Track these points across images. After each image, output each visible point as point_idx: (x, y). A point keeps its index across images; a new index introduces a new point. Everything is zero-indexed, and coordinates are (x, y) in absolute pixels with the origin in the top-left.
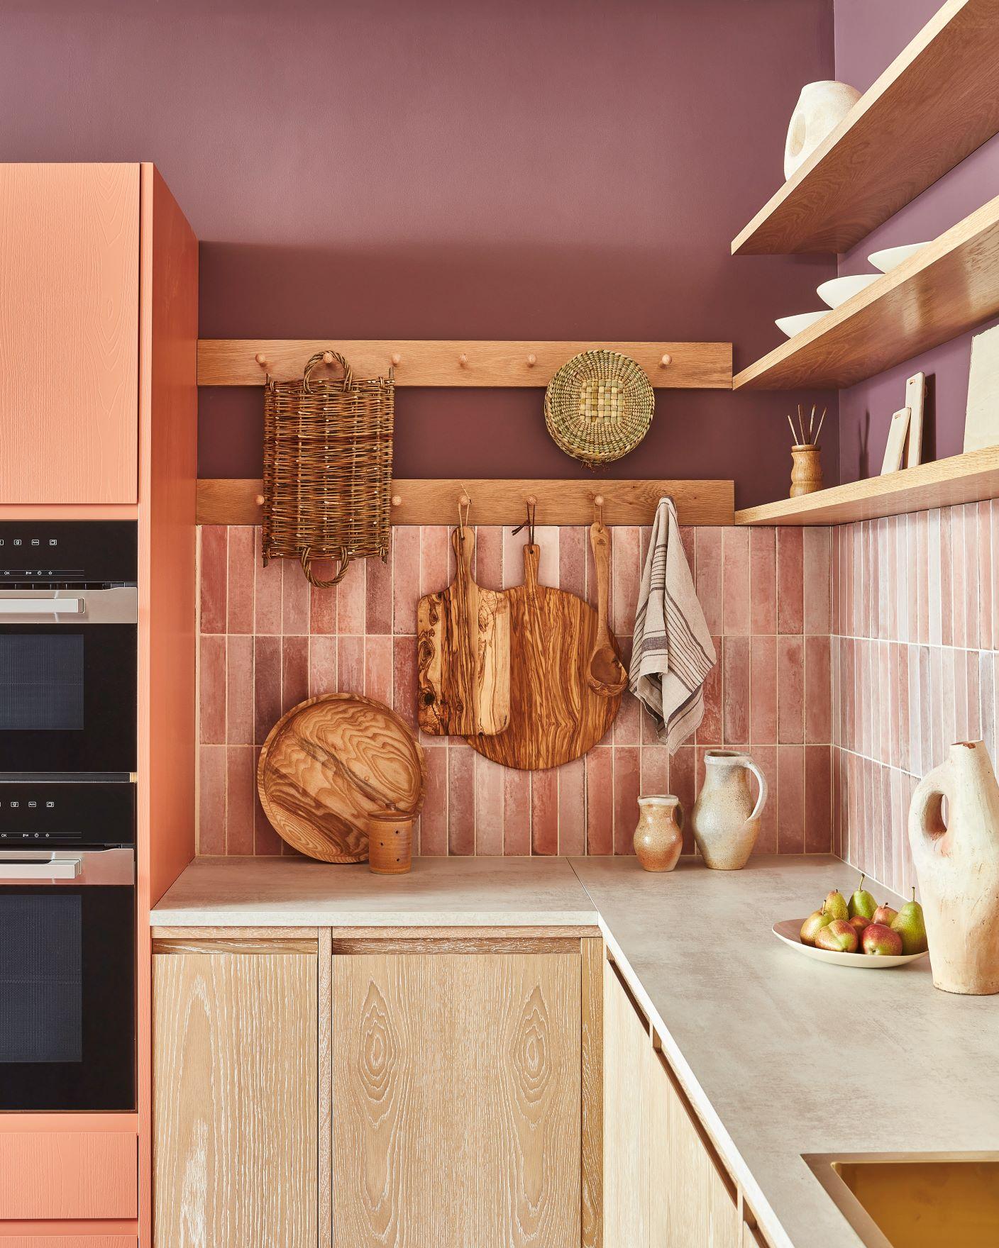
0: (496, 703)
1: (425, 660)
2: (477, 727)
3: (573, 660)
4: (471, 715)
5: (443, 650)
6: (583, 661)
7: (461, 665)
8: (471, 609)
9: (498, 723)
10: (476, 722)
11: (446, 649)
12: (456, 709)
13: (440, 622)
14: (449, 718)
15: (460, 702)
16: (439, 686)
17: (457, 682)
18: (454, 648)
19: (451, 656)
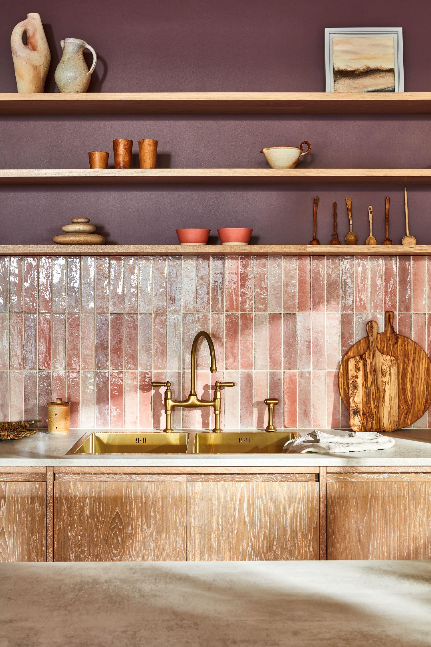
0: (392, 414)
1: (353, 392)
2: (381, 427)
3: (409, 374)
4: (378, 421)
5: (363, 386)
6: (414, 374)
7: (372, 394)
8: (377, 364)
9: (393, 425)
10: (381, 425)
11: (364, 385)
12: (370, 418)
13: (361, 371)
14: (367, 422)
15: (372, 414)
16: (361, 405)
17: (370, 403)
18: (369, 386)
19: (367, 390)
